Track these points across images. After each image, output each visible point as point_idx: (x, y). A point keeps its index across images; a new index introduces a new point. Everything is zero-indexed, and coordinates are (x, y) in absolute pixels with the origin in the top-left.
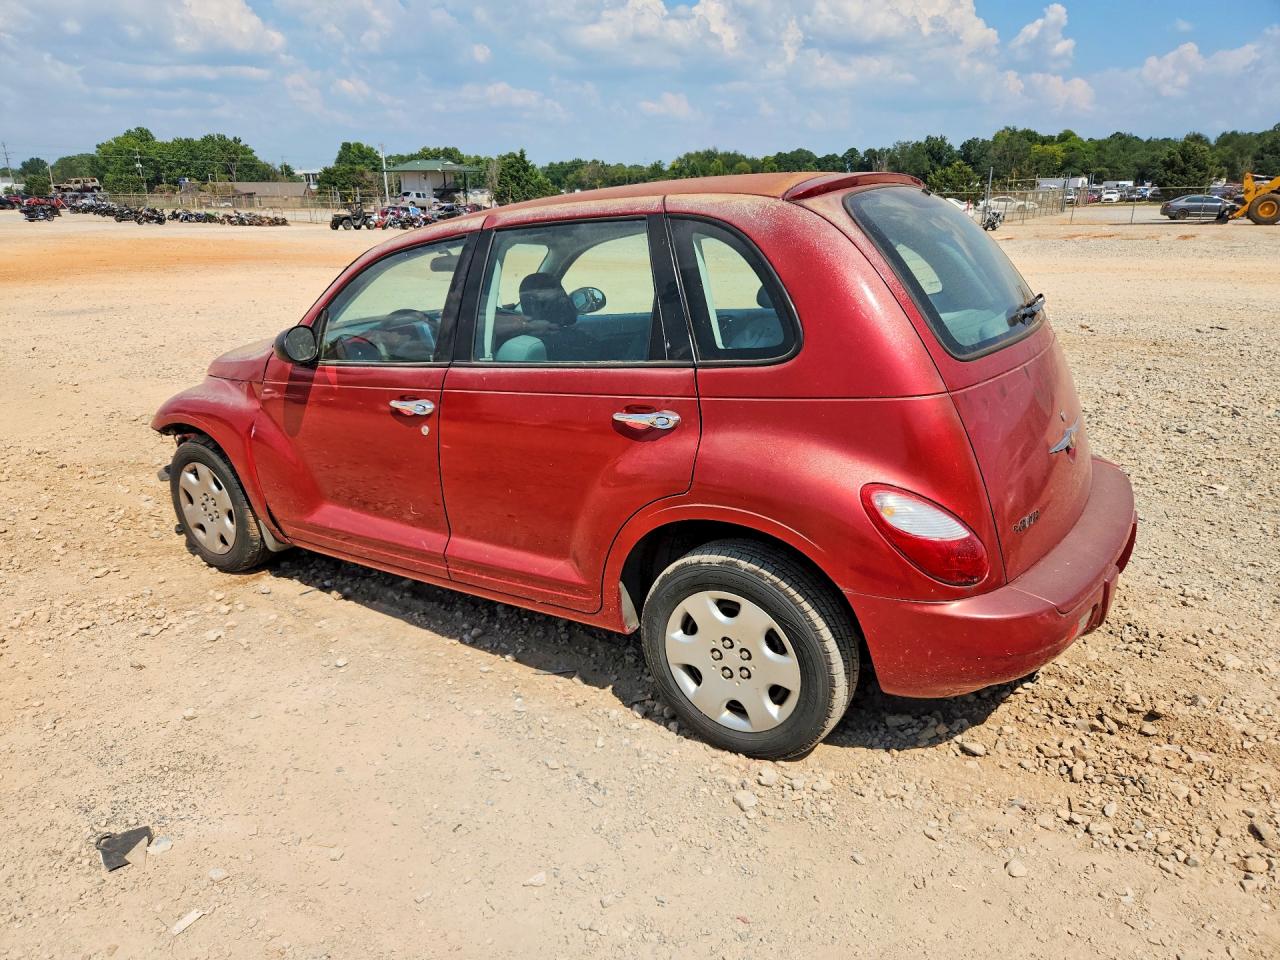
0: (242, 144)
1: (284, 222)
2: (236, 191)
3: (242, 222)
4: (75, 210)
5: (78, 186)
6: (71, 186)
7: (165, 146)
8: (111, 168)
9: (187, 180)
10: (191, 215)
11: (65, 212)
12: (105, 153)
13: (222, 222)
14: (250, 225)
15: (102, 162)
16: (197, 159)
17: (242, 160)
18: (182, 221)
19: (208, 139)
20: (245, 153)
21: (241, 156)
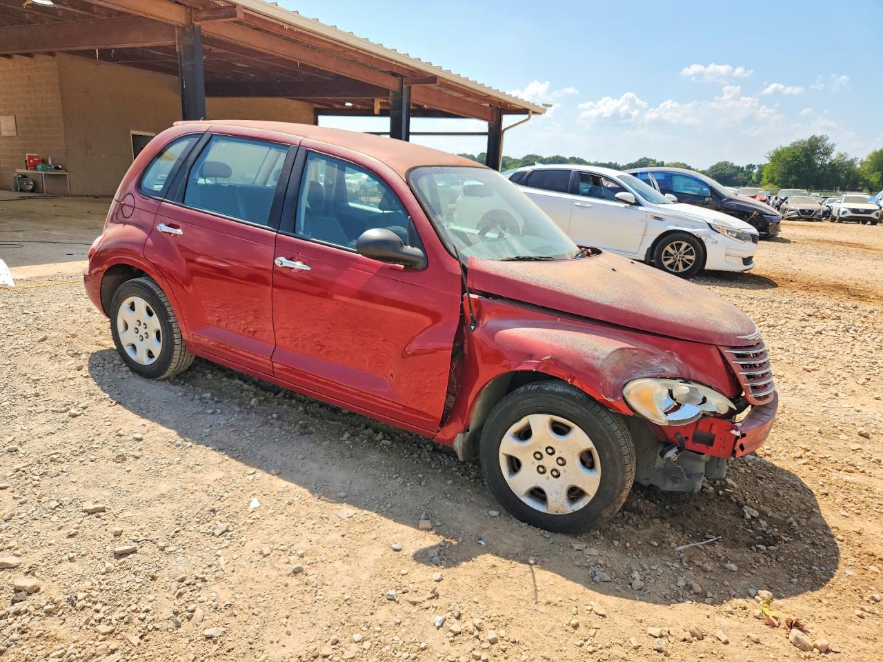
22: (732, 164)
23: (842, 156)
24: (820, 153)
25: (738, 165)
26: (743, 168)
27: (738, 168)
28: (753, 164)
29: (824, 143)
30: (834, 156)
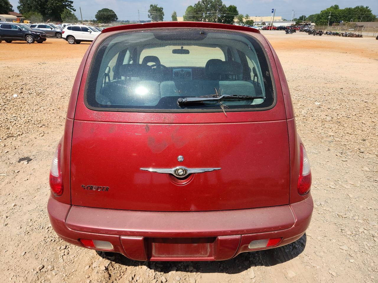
0: (368, 9)
1: (361, 36)
2: (356, 25)
3: (346, 36)
4: (301, 31)
5: (305, 24)
6: (302, 24)
7: (341, 10)
8: (322, 18)
9: (343, 21)
10: (332, 33)
11: (297, 32)
12: (322, 13)
13: (340, 35)
14: (349, 37)
15: (321, 16)
16: (350, 14)
17: (367, 14)
18: (328, 35)
19: (357, 8)
20: (368, 12)
21: (366, 13)
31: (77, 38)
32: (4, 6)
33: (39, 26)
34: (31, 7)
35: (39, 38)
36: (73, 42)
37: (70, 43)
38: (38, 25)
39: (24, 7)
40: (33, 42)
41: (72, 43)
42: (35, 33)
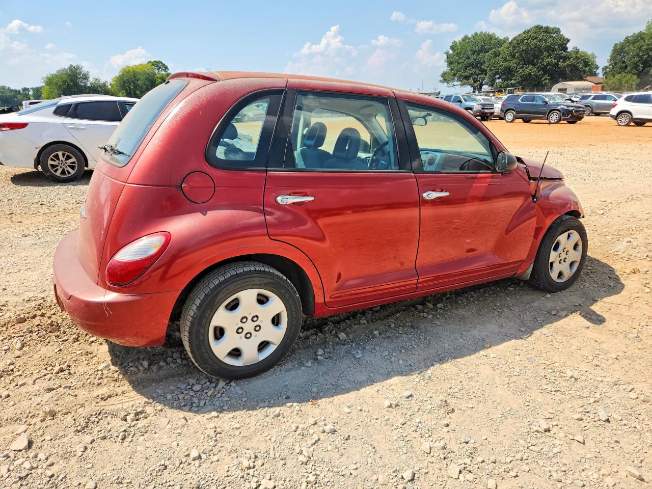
22: (9, 88)
23: (97, 80)
24: (81, 78)
25: (14, 89)
26: (20, 91)
27: (16, 91)
28: (27, 87)
29: (81, 71)
30: (91, 80)
31: (636, 116)
32: (582, 68)
33: (595, 98)
34: (626, 67)
35: (570, 115)
36: (626, 123)
37: (619, 125)
38: (595, 95)
39: (613, 67)
40: (558, 122)
41: (624, 124)
42: (566, 108)
